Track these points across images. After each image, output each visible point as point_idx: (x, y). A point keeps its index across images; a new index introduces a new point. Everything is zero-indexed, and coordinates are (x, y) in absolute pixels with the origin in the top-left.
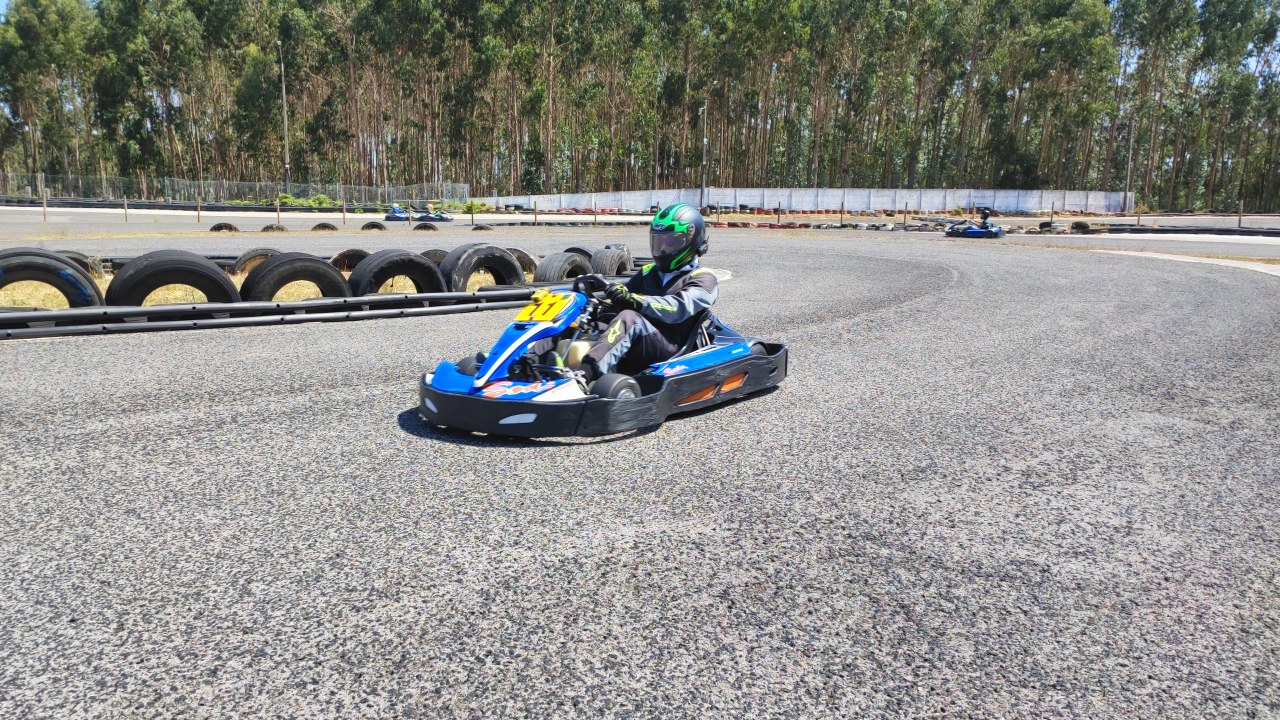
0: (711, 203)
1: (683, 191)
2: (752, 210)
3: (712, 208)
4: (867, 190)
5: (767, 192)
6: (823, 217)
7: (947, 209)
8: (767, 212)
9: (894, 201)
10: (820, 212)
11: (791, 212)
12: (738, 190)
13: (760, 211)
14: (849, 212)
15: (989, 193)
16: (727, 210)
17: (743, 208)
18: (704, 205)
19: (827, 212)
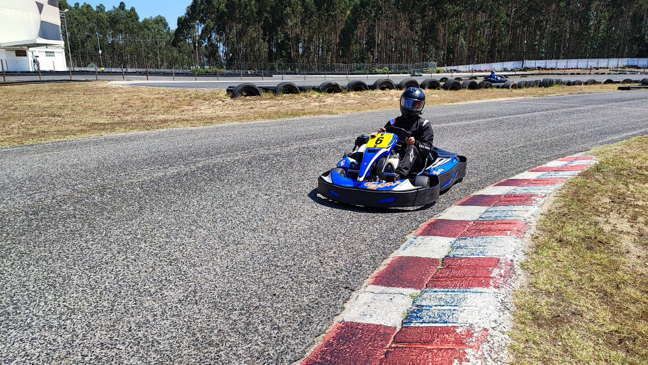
0: (526, 66)
1: (515, 62)
2: (542, 69)
3: (527, 68)
4: (587, 60)
5: (548, 61)
6: (571, 70)
7: (619, 67)
8: (548, 69)
9: (598, 64)
10: (569, 69)
11: (558, 69)
12: (537, 61)
13: (546, 69)
14: (580, 69)
15: (636, 59)
16: (533, 69)
17: (539, 68)
18: (524, 67)
19: (572, 69)
